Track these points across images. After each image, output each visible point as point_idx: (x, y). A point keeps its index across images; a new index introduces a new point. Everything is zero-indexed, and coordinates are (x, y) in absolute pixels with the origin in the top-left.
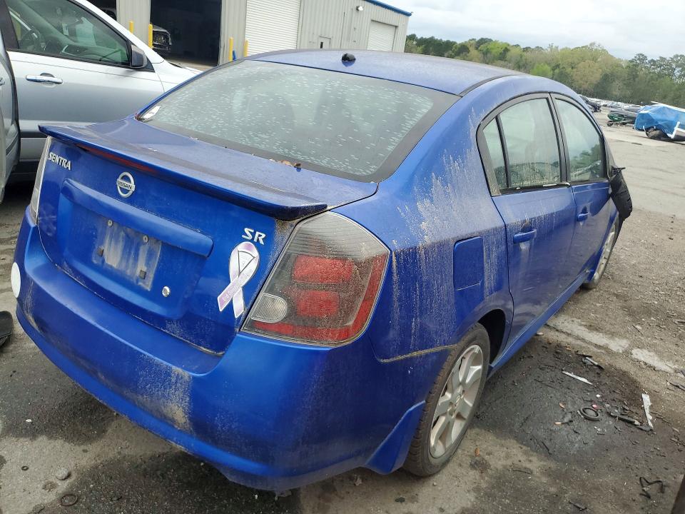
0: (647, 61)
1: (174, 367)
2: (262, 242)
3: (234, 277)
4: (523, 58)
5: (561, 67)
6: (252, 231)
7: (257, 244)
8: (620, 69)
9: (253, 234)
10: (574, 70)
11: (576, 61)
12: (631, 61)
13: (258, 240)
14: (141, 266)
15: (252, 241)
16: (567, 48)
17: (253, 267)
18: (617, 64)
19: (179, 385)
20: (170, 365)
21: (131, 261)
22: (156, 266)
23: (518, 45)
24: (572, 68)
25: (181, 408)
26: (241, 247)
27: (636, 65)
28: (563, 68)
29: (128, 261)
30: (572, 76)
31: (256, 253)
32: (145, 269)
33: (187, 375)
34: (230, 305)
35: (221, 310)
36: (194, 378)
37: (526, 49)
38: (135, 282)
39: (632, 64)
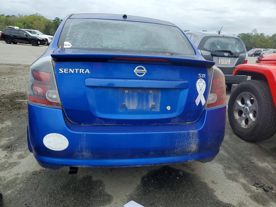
0: (60, 20)
1: (190, 131)
2: (205, 77)
3: (199, 92)
4: (8, 20)
5: (27, 23)
6: (201, 74)
7: (204, 78)
8: (51, 24)
9: (202, 75)
10: (33, 25)
11: (32, 21)
12: (54, 20)
13: (204, 77)
14: (151, 103)
15: (202, 78)
16: (26, 15)
17: (205, 86)
18: (49, 22)
19: (193, 136)
20: (188, 131)
21: (145, 103)
22: (160, 100)
23: (3, 15)
24: (32, 24)
25: (195, 144)
26: (199, 81)
27: (57, 22)
28: (28, 24)
29: (143, 104)
30: (33, 27)
31: (204, 82)
32: (154, 104)
33: (196, 131)
34: (201, 102)
35: (197, 105)
36: (199, 131)
37: (8, 16)
38: (150, 111)
39: (55, 21)
